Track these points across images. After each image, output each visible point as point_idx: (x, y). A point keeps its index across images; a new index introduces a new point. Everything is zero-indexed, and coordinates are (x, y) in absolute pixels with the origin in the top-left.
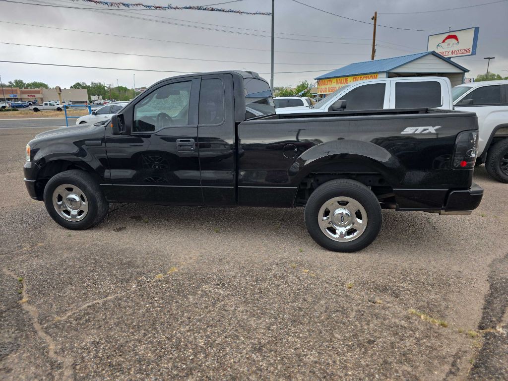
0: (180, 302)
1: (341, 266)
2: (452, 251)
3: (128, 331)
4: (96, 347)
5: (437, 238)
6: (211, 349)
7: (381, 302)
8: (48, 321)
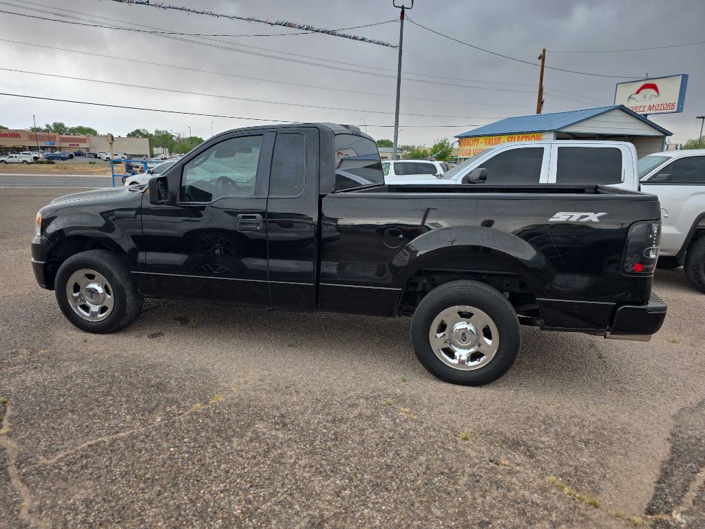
0: (219, 447)
1: (458, 405)
2: (622, 391)
3: (138, 486)
4: (88, 507)
5: (602, 372)
6: (249, 520)
7: (507, 463)
8: (30, 463)
